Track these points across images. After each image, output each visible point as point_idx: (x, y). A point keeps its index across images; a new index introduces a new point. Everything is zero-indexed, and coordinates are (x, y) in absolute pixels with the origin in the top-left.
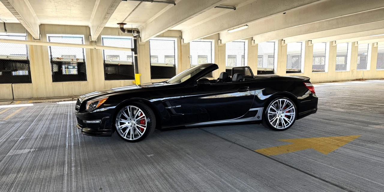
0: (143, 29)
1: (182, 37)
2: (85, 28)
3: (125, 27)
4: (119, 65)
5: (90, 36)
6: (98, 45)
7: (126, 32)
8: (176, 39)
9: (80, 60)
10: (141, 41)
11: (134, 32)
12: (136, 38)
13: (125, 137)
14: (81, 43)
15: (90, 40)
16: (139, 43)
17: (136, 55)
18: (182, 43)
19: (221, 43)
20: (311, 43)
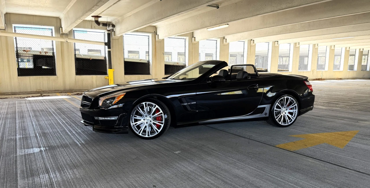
0: (119, 22)
1: (156, 33)
2: (55, 19)
3: (100, 20)
4: (91, 59)
5: (61, 28)
6: (69, 37)
7: (101, 26)
8: (150, 35)
9: (48, 53)
10: (115, 35)
11: (109, 26)
12: (109, 32)
13: (140, 135)
14: (50, 35)
15: (61, 32)
16: (113, 37)
17: (110, 50)
18: (157, 39)
19: (195, 40)
20: (278, 44)
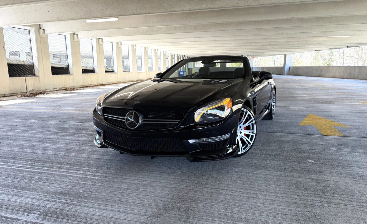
19: (44, 33)
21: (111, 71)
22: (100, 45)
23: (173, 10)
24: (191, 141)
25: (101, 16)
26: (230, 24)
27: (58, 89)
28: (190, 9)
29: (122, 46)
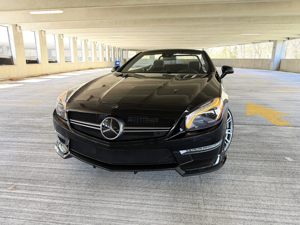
21: (54, 61)
22: (43, 37)
23: (119, 3)
24: (182, 152)
25: (46, 8)
26: (165, 20)
27: (2, 80)
28: (135, 4)
29: (64, 39)
